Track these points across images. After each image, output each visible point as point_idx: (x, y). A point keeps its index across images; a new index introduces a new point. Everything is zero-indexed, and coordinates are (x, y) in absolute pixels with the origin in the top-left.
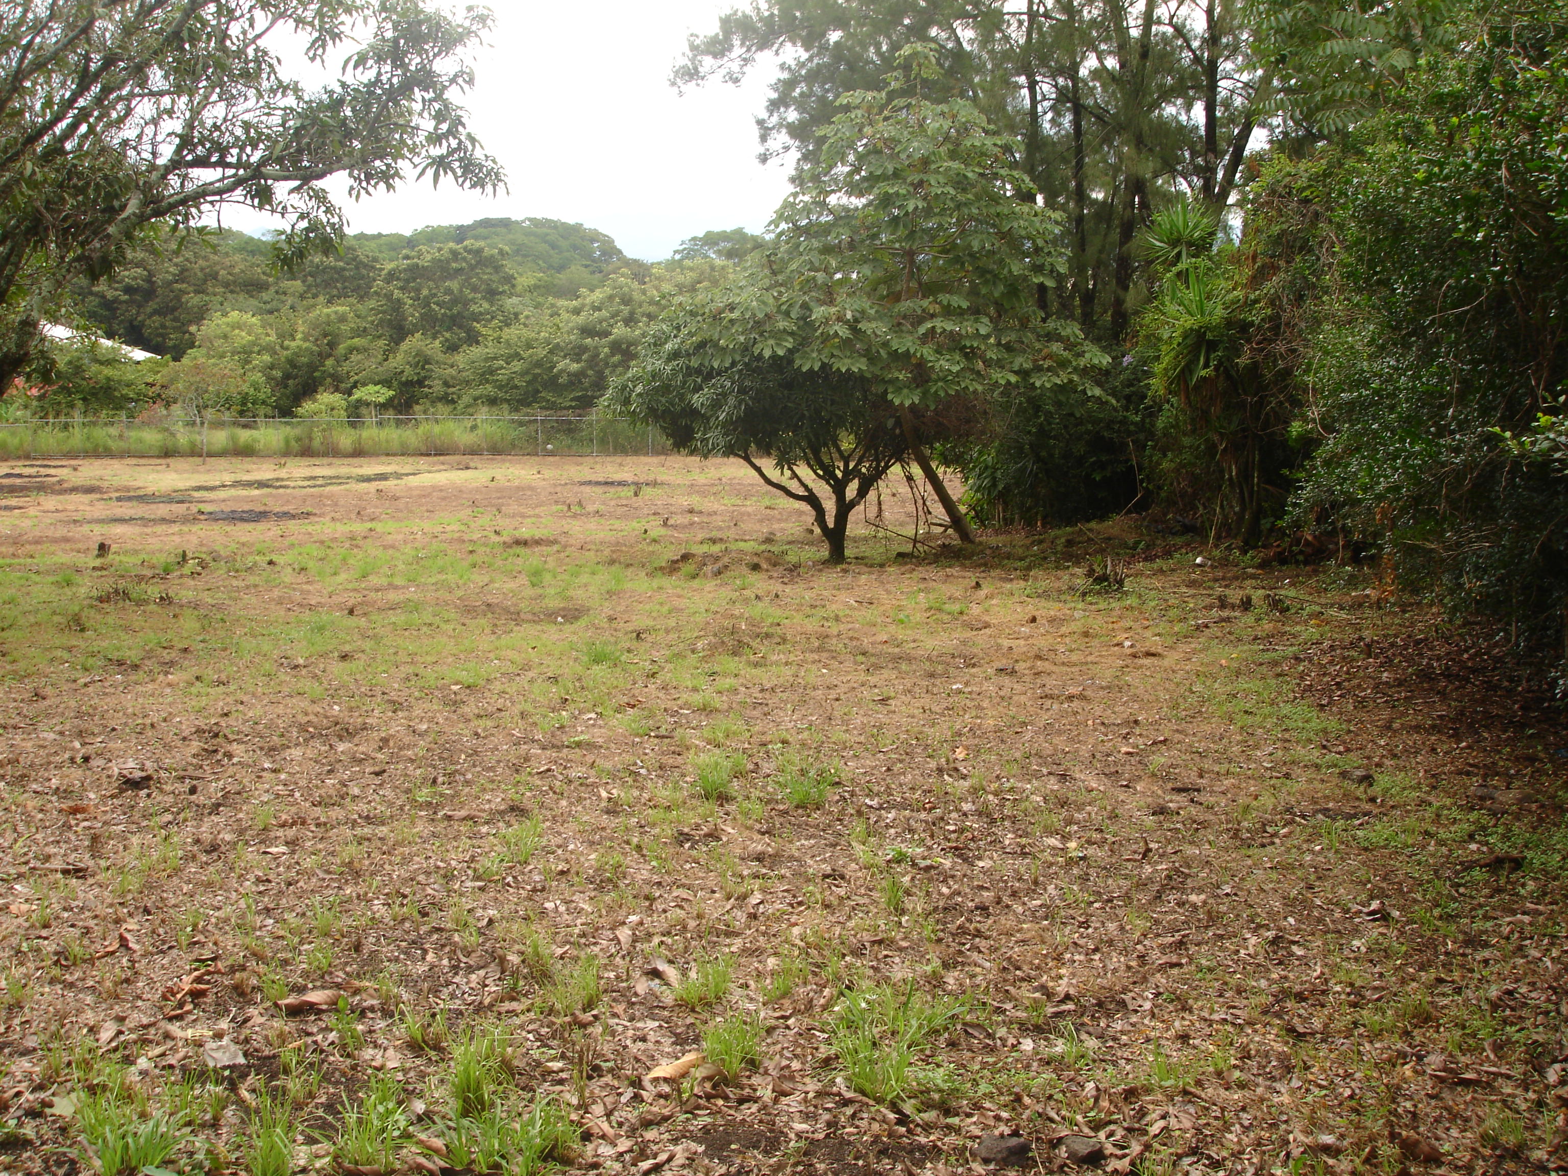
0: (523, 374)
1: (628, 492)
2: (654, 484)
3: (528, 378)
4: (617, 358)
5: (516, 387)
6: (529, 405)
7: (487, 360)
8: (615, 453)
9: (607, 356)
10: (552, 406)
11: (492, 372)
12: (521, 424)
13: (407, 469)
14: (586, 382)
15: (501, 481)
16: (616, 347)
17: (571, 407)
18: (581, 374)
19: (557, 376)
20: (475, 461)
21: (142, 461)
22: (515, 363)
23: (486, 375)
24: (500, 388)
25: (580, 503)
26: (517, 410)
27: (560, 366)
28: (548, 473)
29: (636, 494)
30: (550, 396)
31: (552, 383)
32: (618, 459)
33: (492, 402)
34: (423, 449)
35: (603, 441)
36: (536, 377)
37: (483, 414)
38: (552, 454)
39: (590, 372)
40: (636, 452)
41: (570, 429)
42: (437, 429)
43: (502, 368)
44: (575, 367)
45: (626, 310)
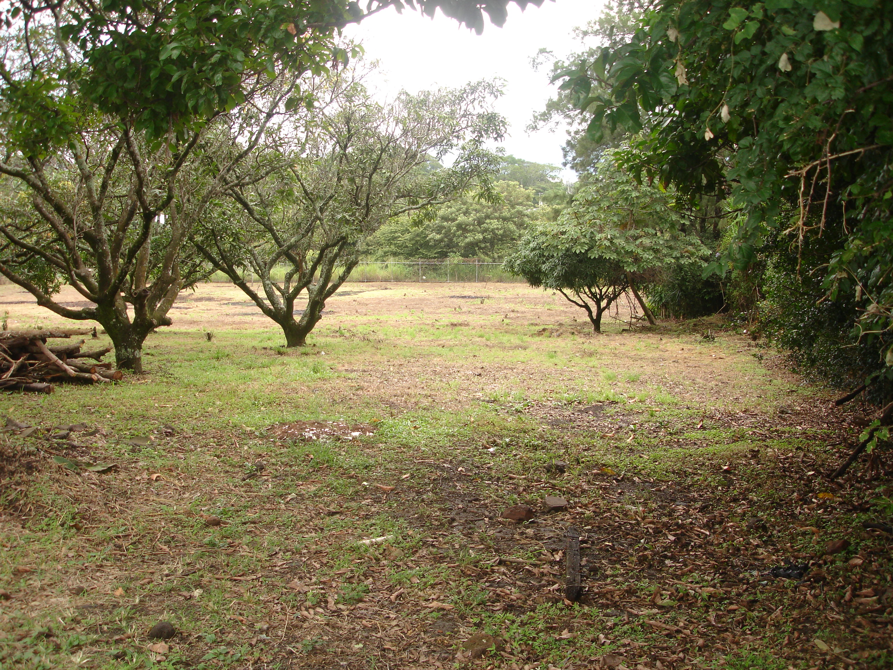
0: (411, 240)
1: (478, 301)
2: (488, 297)
3: (413, 242)
4: (460, 232)
5: (407, 247)
6: (413, 256)
7: (391, 233)
8: (459, 281)
9: (455, 232)
10: (425, 257)
11: (394, 238)
12: (410, 266)
13: (356, 289)
14: (443, 244)
15: (409, 296)
16: (460, 226)
17: (435, 258)
18: (441, 240)
19: (428, 242)
20: (388, 285)
21: (219, 284)
22: (406, 235)
23: (391, 240)
24: (398, 247)
25: (459, 307)
26: (407, 258)
27: (430, 236)
28: (430, 292)
29: (482, 303)
30: (424, 251)
31: (426, 245)
32: (462, 284)
33: (395, 254)
34: (361, 279)
35: (453, 275)
36: (417, 242)
37: (391, 261)
38: (426, 281)
39: (446, 240)
40: (469, 280)
41: (435, 269)
42: (368, 268)
43: (399, 237)
44: (438, 237)
45: (464, 207)
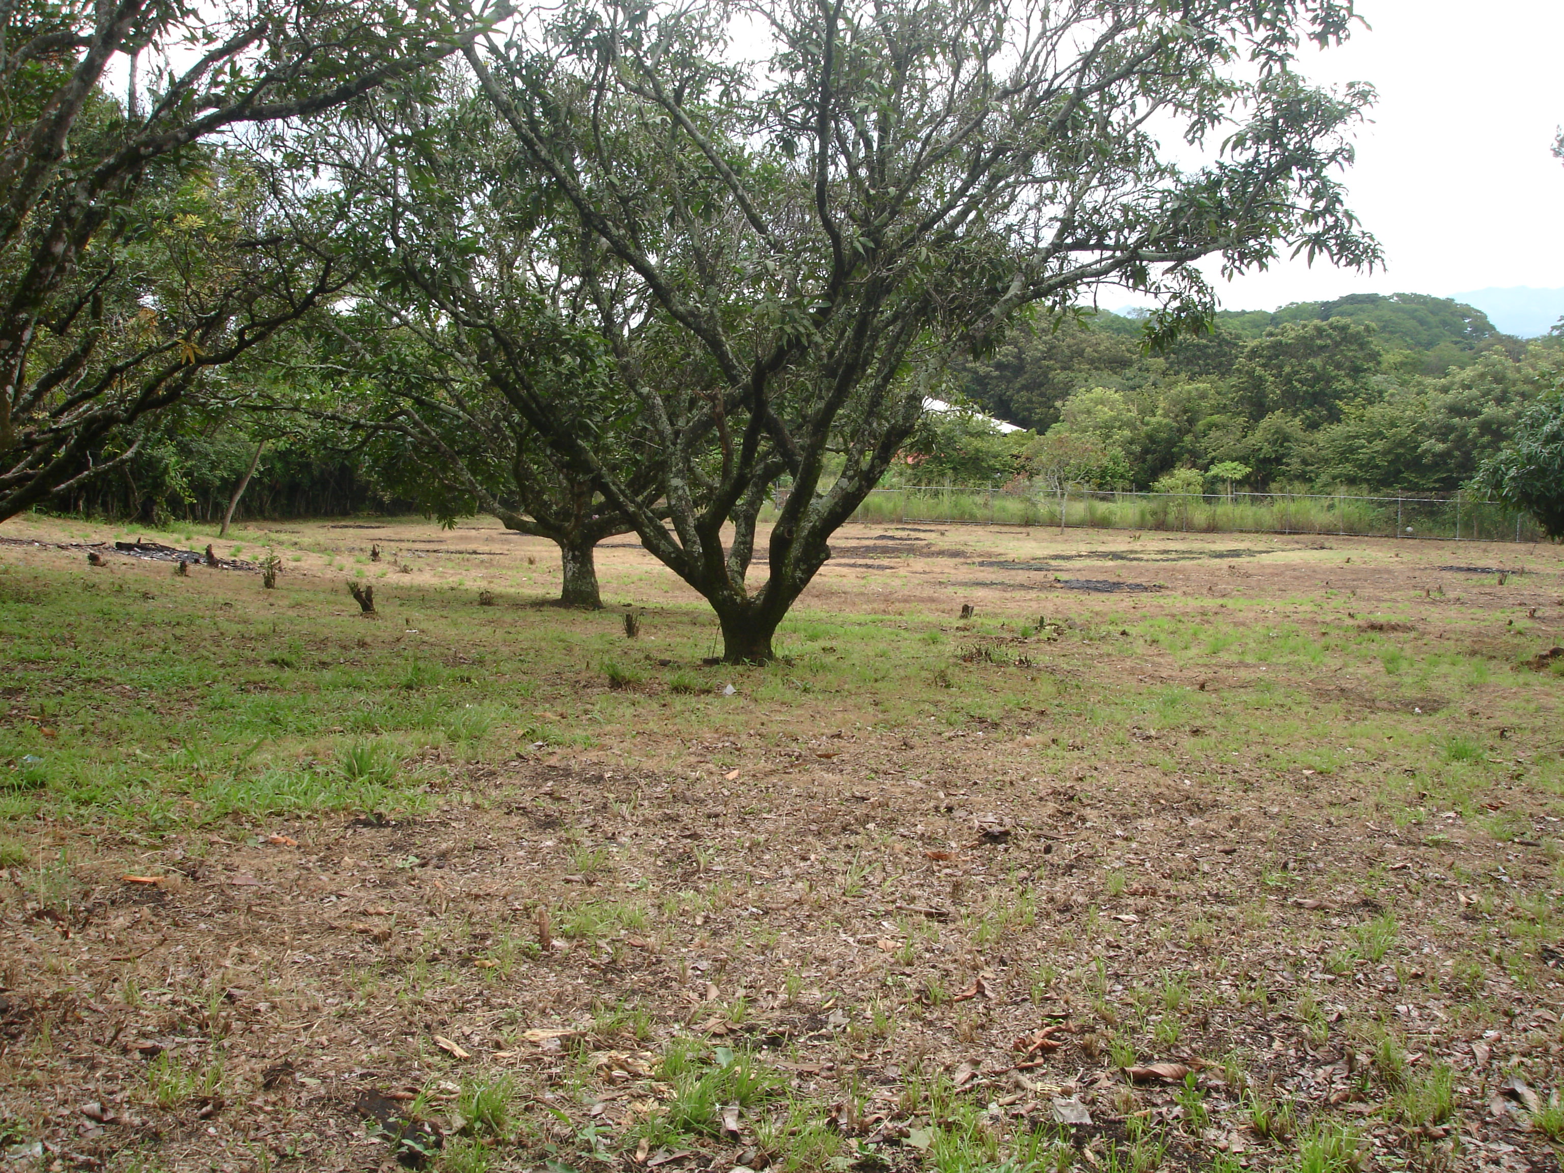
0: (1385, 453)
1: (1493, 580)
2: (1522, 572)
3: (1390, 458)
4: (1486, 439)
5: (1377, 467)
6: (1390, 485)
7: (1348, 438)
8: (1479, 539)
9: (1476, 437)
10: (1413, 487)
11: (1352, 450)
12: (1381, 504)
13: (1261, 547)
14: (1452, 463)
15: (1357, 563)
16: (1485, 427)
17: (1434, 489)
18: (1448, 454)
19: (1421, 456)
20: (1330, 541)
21: (1004, 529)
22: (1377, 442)
23: (1346, 453)
24: (1360, 467)
25: (1440, 589)
26: (1377, 490)
27: (1425, 446)
28: (1406, 556)
29: (1501, 583)
30: (1412, 477)
31: (1416, 464)
32: (1483, 545)
33: (1352, 481)
34: (1278, 527)
35: (1467, 526)
36: (1398, 456)
37: (1341, 493)
38: (1411, 536)
39: (1457, 453)
40: (1503, 538)
41: (1432, 512)
42: (1292, 507)
43: (1363, 447)
44: (1440, 447)
45: (1498, 389)
